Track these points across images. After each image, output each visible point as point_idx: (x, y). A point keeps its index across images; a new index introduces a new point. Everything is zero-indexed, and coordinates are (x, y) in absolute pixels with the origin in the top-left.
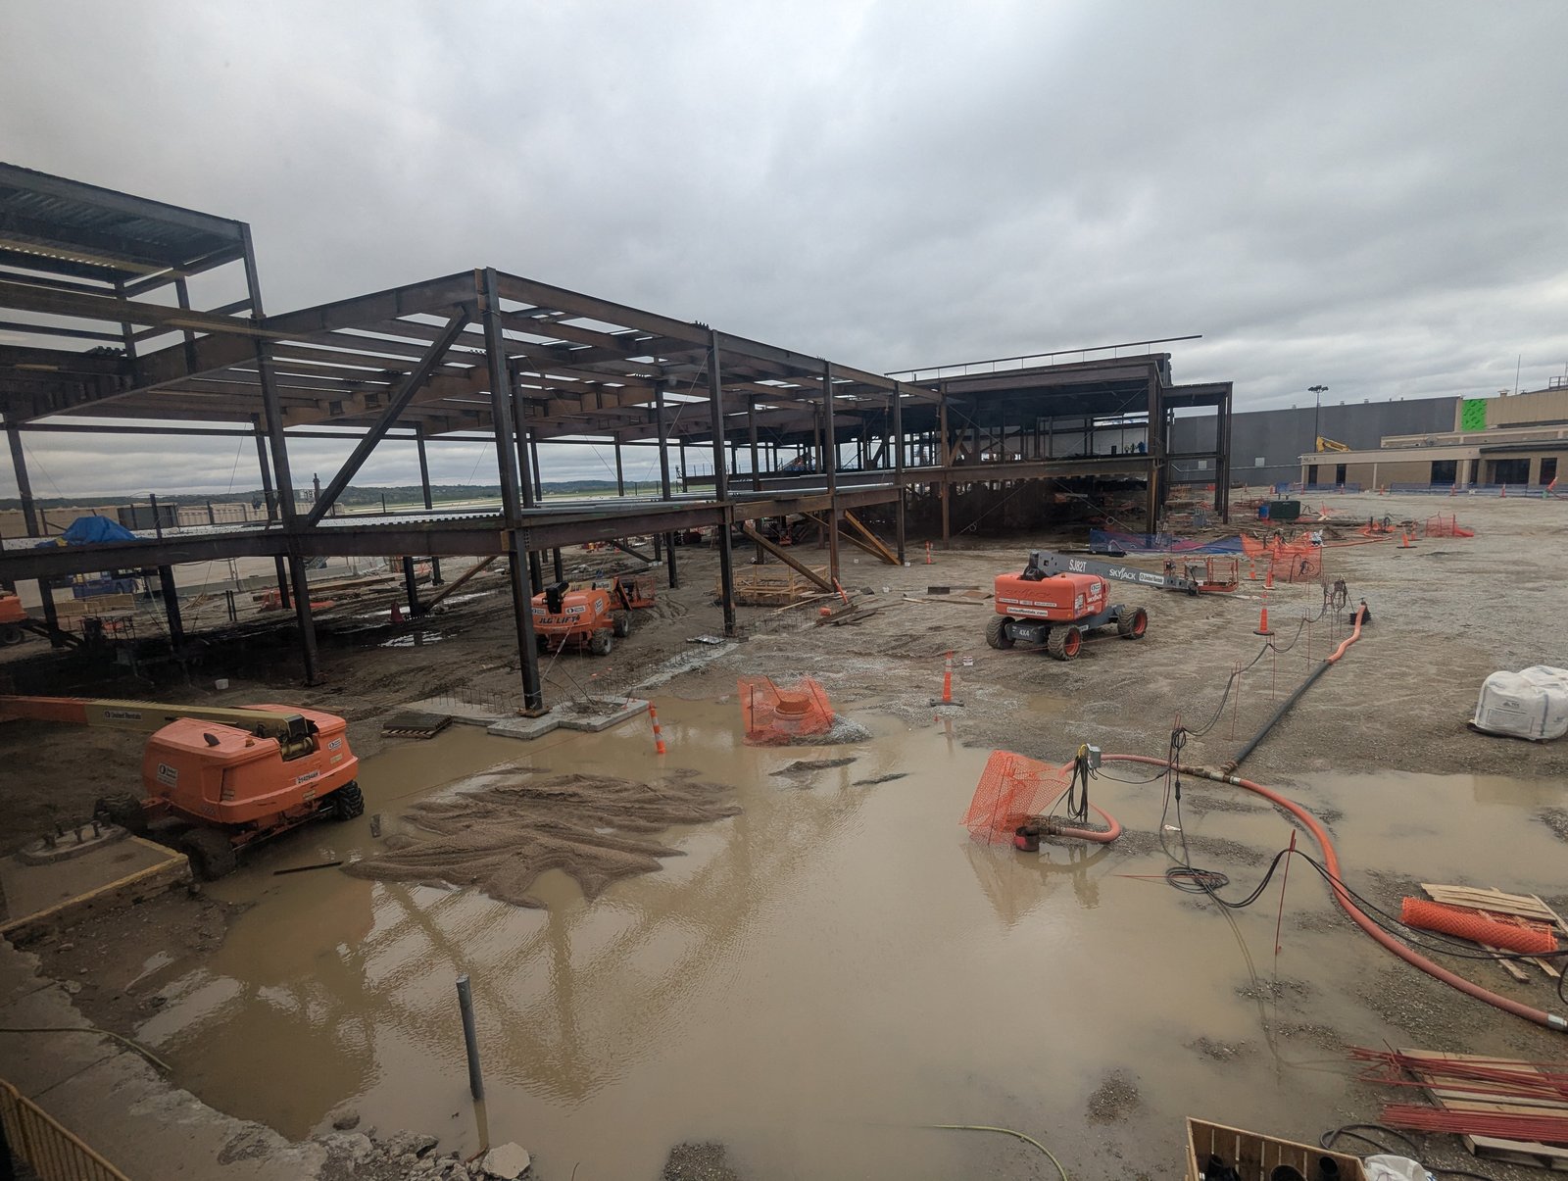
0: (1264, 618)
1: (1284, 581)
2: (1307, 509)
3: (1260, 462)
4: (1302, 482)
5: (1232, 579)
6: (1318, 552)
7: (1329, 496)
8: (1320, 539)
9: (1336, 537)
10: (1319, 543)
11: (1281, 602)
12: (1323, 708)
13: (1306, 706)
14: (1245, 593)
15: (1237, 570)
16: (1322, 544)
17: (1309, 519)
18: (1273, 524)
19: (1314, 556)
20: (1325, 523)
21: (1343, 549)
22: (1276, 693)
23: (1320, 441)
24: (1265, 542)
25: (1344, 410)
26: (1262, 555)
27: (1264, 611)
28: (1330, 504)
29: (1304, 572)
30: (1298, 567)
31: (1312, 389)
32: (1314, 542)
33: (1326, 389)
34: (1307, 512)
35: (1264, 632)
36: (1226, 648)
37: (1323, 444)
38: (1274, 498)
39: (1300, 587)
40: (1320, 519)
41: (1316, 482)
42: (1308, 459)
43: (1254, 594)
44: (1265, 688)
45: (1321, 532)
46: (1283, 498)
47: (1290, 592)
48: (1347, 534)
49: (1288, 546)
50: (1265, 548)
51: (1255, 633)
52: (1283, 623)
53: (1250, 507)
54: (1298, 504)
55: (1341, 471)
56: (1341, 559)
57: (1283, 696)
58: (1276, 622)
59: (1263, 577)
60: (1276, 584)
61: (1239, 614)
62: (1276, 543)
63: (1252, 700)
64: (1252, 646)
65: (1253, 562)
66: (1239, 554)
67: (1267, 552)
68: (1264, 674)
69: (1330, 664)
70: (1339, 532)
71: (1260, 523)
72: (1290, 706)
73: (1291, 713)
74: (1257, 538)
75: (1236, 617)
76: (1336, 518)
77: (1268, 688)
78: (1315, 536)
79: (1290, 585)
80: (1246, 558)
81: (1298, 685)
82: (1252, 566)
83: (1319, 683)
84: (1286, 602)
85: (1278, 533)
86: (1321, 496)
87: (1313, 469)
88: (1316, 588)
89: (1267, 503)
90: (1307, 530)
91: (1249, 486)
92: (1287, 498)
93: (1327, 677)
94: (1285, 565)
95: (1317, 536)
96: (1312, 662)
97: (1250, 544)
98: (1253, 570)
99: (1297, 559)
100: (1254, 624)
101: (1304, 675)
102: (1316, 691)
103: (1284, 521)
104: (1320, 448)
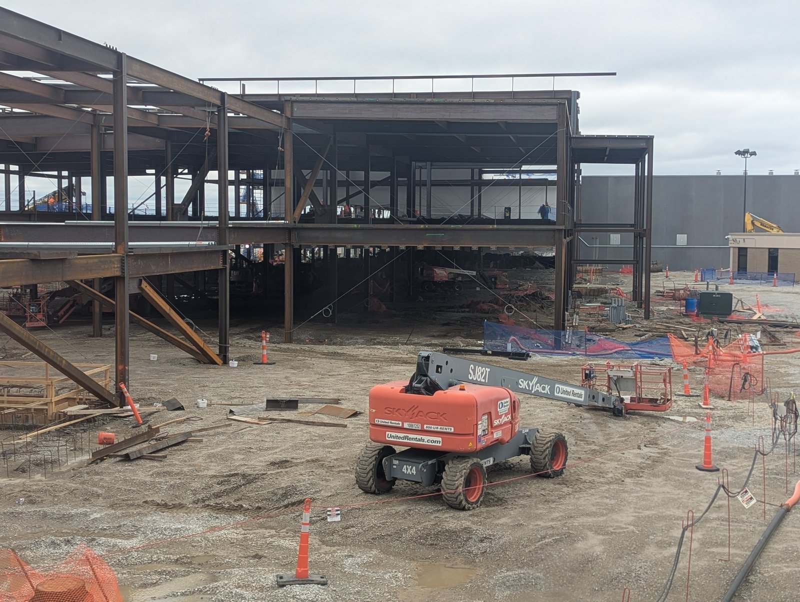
0: (708, 448)
1: (722, 397)
2: (739, 304)
3: (682, 240)
4: (730, 269)
5: (665, 394)
6: (757, 360)
7: (762, 288)
8: (757, 343)
9: (774, 340)
10: (756, 348)
11: (722, 426)
12: (788, 570)
13: (768, 569)
14: (679, 413)
15: (670, 382)
16: (760, 350)
17: (743, 317)
18: (703, 321)
19: (753, 364)
20: (759, 322)
21: (784, 358)
22: (732, 551)
23: (748, 218)
24: (696, 345)
25: (772, 181)
26: (695, 363)
27: (708, 439)
28: (763, 298)
29: (747, 386)
30: (738, 381)
31: (738, 153)
32: (752, 348)
33: (754, 154)
34: (739, 307)
35: (708, 468)
36: (666, 489)
37: (753, 223)
38: (701, 287)
39: (740, 405)
40: (755, 318)
41: (745, 269)
42: (737, 240)
43: (689, 414)
44: (717, 545)
45: (759, 334)
46: (712, 288)
47: (731, 413)
48: (787, 339)
49: (722, 351)
50: (697, 354)
51: (697, 468)
52: (729, 454)
53: (674, 298)
54: (728, 297)
55: (773, 256)
56: (782, 370)
57: (740, 555)
58: (719, 453)
59: (698, 392)
60: (714, 402)
61: (675, 442)
62: (711, 347)
63: (703, 563)
64: (696, 486)
65: (686, 372)
66: (667, 361)
67: (699, 358)
68: (714, 524)
69: (788, 510)
70: (777, 335)
71: (687, 320)
72: (749, 569)
73: (752, 578)
74: (686, 339)
75: (674, 446)
76: (772, 316)
77: (722, 545)
78: (751, 340)
79: (730, 404)
80: (676, 367)
81: (756, 540)
82: (686, 377)
83: (777, 537)
84: (728, 427)
85: (711, 334)
86: (753, 287)
87: (742, 252)
88: (762, 408)
89: (694, 293)
90: (742, 332)
91: (670, 270)
92: (717, 289)
93: (787, 527)
94: (723, 376)
95: (754, 339)
96: (768, 507)
97: (680, 348)
98: (686, 382)
99: (737, 369)
100: (695, 456)
101: (760, 525)
102: (777, 547)
103: (715, 318)
104: (749, 227)
